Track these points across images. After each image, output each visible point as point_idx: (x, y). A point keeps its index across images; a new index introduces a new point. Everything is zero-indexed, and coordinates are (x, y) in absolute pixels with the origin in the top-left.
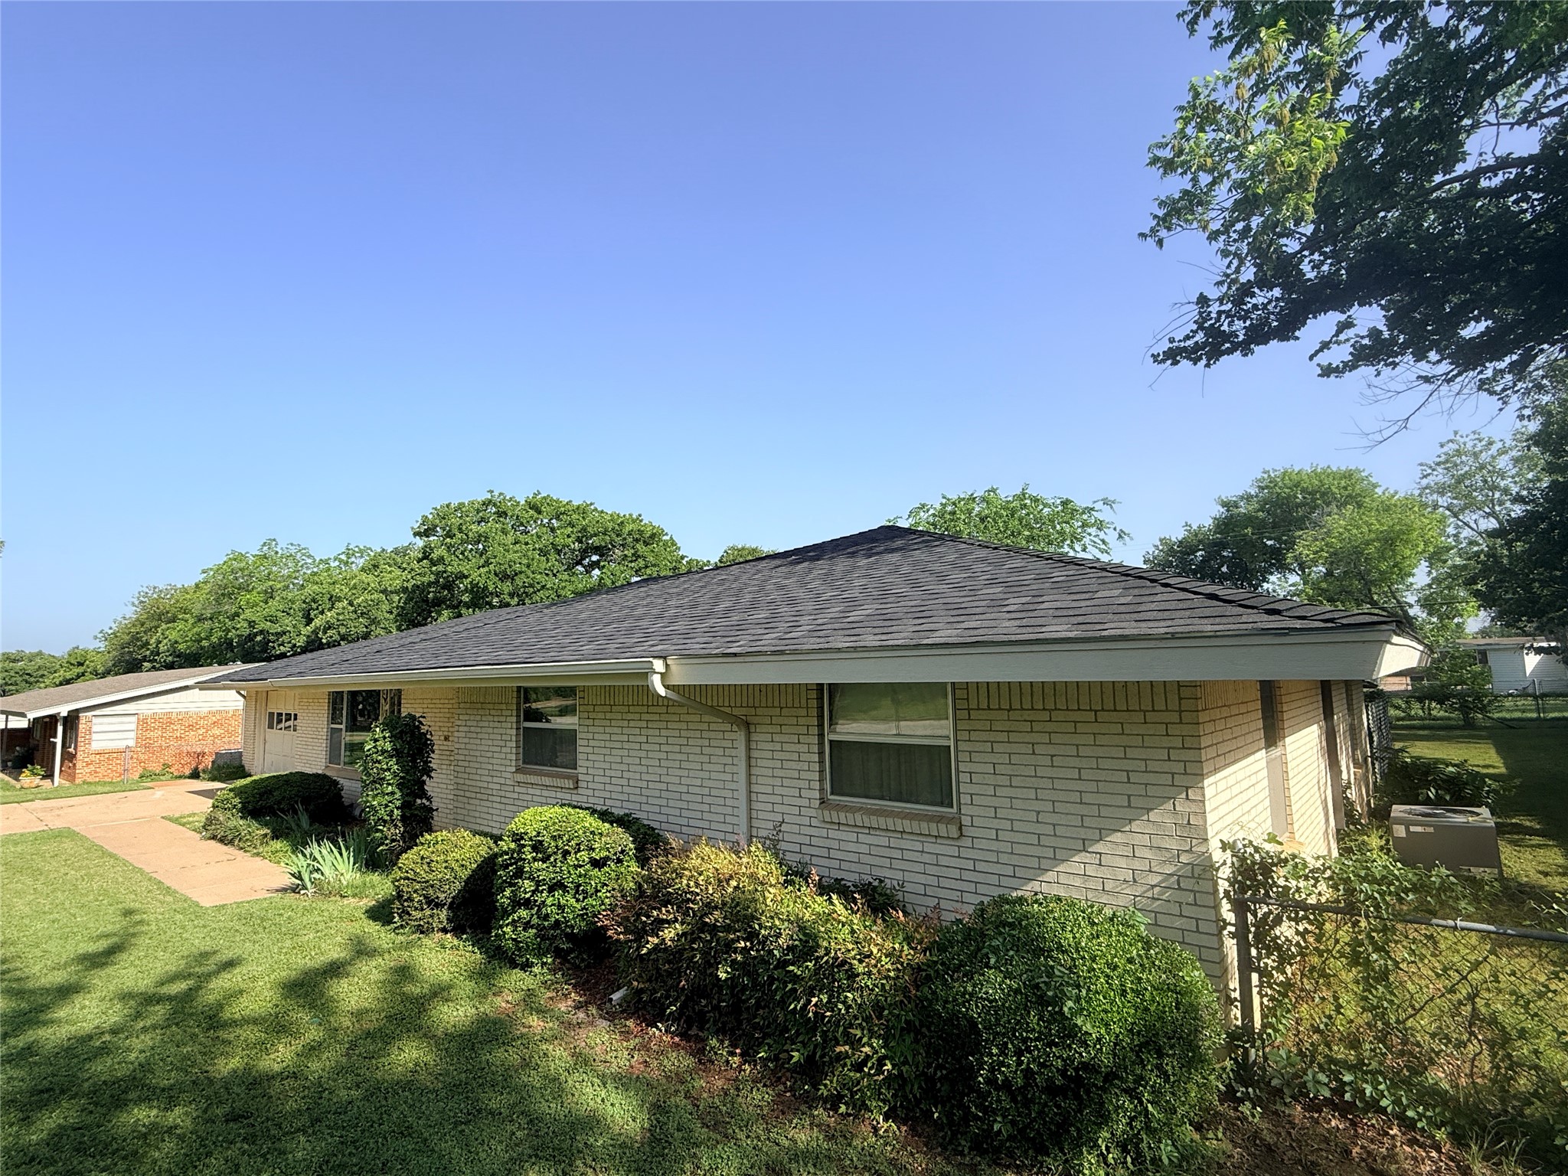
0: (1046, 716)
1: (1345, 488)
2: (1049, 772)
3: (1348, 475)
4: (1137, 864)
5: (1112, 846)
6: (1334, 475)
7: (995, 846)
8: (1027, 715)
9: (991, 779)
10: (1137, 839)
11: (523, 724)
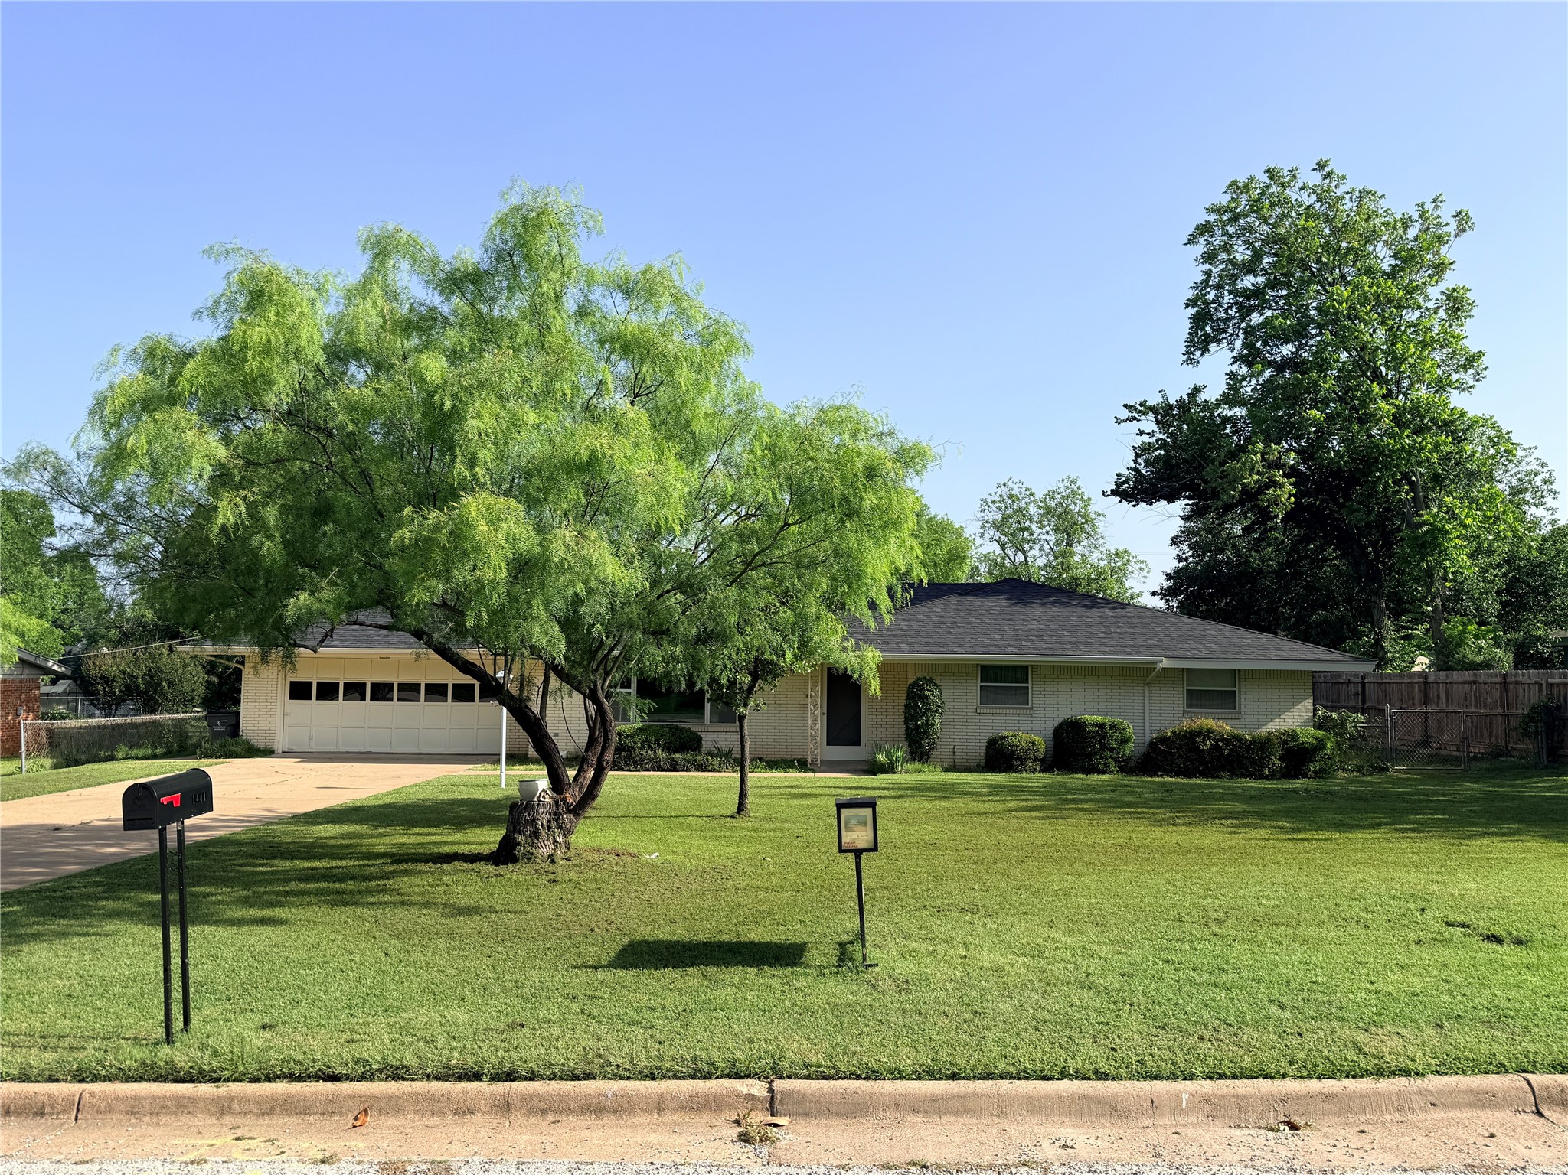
0: (1270, 681)
2: (1271, 697)
4: (1296, 720)
7: (1252, 720)
8: (1264, 680)
9: (1252, 700)
10: (1293, 714)
11: (980, 684)
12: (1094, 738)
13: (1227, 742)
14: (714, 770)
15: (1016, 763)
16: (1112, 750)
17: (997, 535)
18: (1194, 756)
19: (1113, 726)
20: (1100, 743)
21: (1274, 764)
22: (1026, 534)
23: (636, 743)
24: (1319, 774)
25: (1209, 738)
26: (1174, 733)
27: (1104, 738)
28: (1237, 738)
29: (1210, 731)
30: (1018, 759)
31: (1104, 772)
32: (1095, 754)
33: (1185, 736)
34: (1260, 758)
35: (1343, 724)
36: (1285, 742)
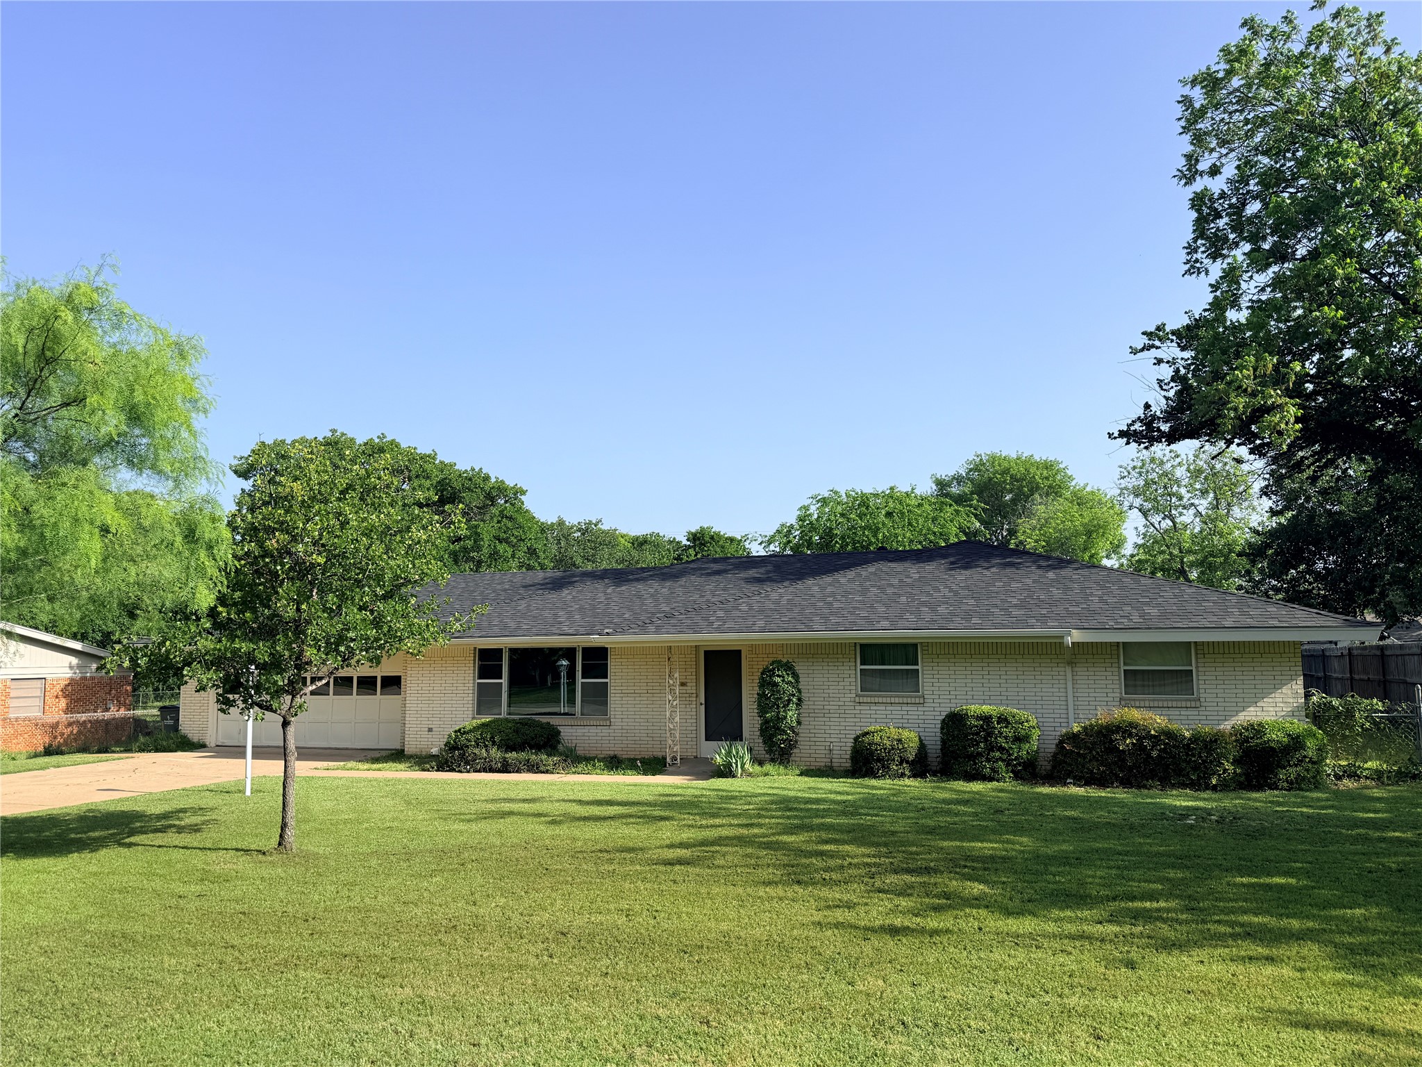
0: (1240, 656)
1: (1047, 478)
2: (1241, 677)
3: (1048, 466)
4: (1277, 709)
5: (1266, 702)
6: (1037, 465)
7: (1216, 709)
8: (1231, 656)
9: (1215, 682)
10: (1277, 700)
11: (859, 667)
12: (977, 734)
13: (1156, 739)
14: (547, 772)
15: (876, 766)
16: (1001, 749)
17: (1138, 502)
18: (1111, 758)
19: (1002, 719)
20: (986, 740)
21: (1225, 770)
22: (1174, 499)
23: (469, 741)
24: (1295, 785)
25: (1130, 735)
26: (1085, 728)
27: (989, 734)
28: (1169, 734)
29: (1132, 725)
30: (879, 760)
31: (991, 779)
32: (980, 754)
33: (1099, 732)
34: (1204, 762)
35: (1349, 714)
36: (1246, 740)
